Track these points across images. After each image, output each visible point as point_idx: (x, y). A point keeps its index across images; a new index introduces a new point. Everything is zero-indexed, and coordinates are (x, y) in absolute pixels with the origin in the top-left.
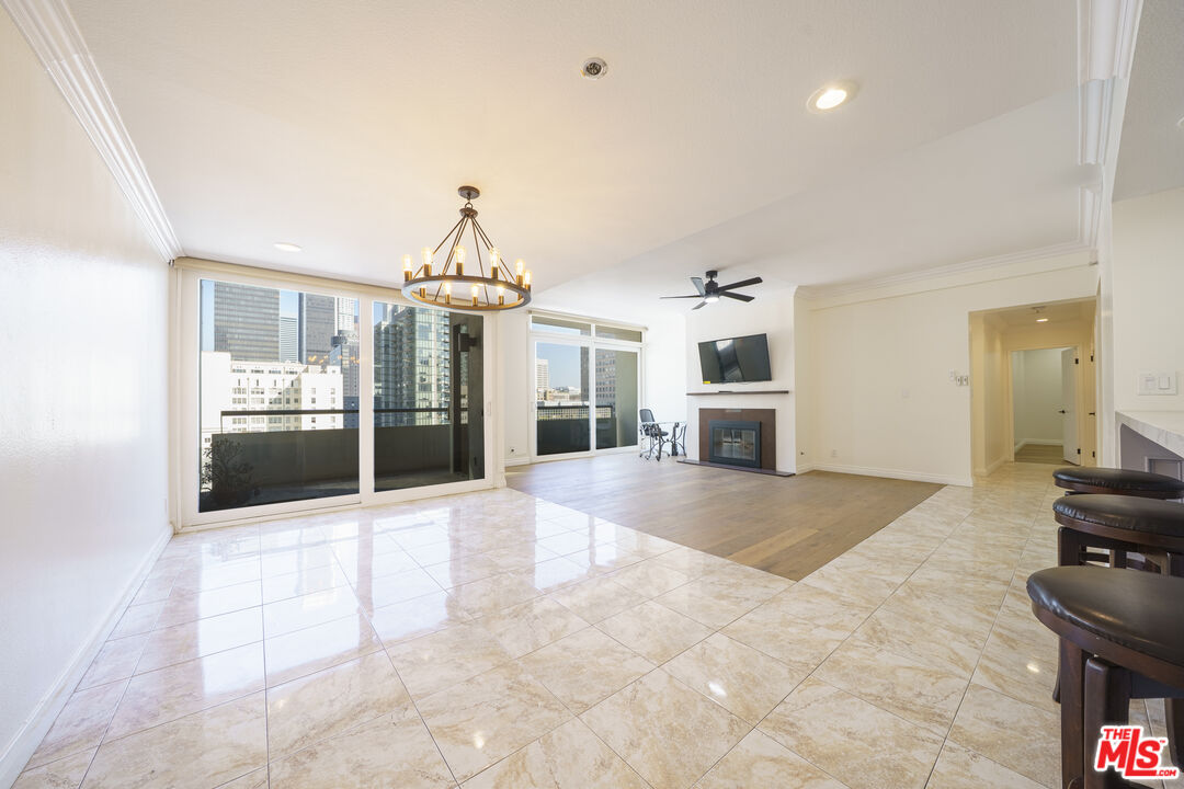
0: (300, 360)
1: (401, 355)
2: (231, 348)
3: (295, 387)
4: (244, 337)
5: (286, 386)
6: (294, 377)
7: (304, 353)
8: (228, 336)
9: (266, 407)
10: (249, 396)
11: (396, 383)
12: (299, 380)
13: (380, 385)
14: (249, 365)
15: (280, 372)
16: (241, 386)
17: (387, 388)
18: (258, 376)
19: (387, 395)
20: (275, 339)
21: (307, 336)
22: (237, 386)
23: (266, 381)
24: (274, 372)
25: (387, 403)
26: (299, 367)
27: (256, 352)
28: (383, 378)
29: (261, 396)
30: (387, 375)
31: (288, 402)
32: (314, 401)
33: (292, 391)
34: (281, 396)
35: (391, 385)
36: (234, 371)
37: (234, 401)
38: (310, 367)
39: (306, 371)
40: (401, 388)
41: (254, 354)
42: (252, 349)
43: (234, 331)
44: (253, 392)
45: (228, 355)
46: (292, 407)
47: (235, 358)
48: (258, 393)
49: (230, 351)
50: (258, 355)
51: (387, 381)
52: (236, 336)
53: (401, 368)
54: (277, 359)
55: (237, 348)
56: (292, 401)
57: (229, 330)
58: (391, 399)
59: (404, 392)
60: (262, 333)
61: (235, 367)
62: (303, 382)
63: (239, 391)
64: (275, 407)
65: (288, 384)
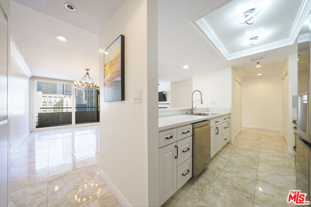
0: (63, 94)
1: (92, 93)
2: (42, 90)
3: (62, 102)
4: (46, 87)
5: (59, 101)
6: (61, 99)
7: (64, 92)
8: (41, 87)
9: (53, 107)
10: (48, 104)
11: (91, 100)
12: (63, 99)
13: (86, 101)
14: (48, 95)
15: (57, 97)
16: (45, 101)
17: (88, 102)
18: (50, 98)
19: (88, 104)
20: (56, 88)
21: (65, 87)
22: (44, 101)
23: (53, 100)
24: (55, 97)
25: (88, 106)
26: (63, 96)
27: (50, 91)
28: (87, 99)
29: (51, 104)
30: (88, 98)
31: (59, 105)
32: (67, 105)
33: (61, 103)
34: (57, 104)
35: (90, 101)
36: (43, 97)
37: (43, 105)
38: (66, 96)
39: (65, 97)
40: (93, 102)
41: (49, 92)
42: (49, 90)
43: (43, 85)
44: (49, 103)
45: (41, 92)
46: (61, 107)
47: (43, 93)
48: (50, 103)
49: (42, 91)
50: (51, 92)
51: (88, 100)
52: (44, 87)
53: (92, 96)
54: (56, 93)
55: (44, 90)
56: (61, 105)
57: (42, 85)
58: (90, 105)
59: (94, 103)
60: (52, 86)
61: (43, 96)
62: (64, 100)
63: (44, 102)
64: (56, 107)
65: (59, 100)
